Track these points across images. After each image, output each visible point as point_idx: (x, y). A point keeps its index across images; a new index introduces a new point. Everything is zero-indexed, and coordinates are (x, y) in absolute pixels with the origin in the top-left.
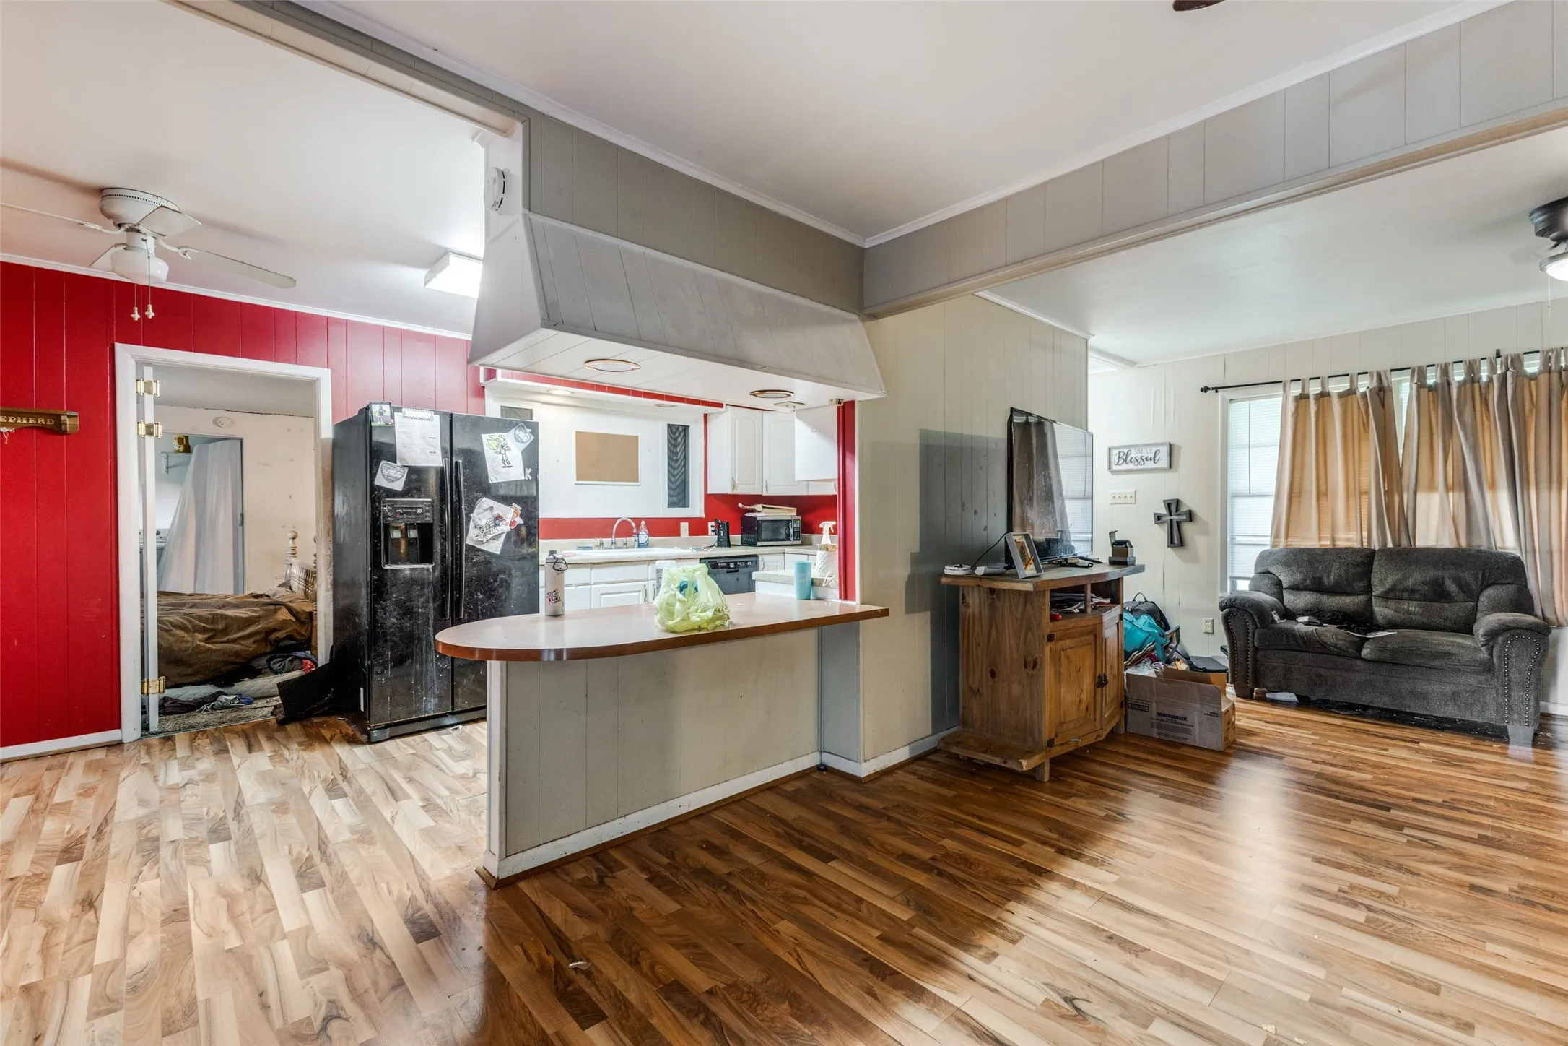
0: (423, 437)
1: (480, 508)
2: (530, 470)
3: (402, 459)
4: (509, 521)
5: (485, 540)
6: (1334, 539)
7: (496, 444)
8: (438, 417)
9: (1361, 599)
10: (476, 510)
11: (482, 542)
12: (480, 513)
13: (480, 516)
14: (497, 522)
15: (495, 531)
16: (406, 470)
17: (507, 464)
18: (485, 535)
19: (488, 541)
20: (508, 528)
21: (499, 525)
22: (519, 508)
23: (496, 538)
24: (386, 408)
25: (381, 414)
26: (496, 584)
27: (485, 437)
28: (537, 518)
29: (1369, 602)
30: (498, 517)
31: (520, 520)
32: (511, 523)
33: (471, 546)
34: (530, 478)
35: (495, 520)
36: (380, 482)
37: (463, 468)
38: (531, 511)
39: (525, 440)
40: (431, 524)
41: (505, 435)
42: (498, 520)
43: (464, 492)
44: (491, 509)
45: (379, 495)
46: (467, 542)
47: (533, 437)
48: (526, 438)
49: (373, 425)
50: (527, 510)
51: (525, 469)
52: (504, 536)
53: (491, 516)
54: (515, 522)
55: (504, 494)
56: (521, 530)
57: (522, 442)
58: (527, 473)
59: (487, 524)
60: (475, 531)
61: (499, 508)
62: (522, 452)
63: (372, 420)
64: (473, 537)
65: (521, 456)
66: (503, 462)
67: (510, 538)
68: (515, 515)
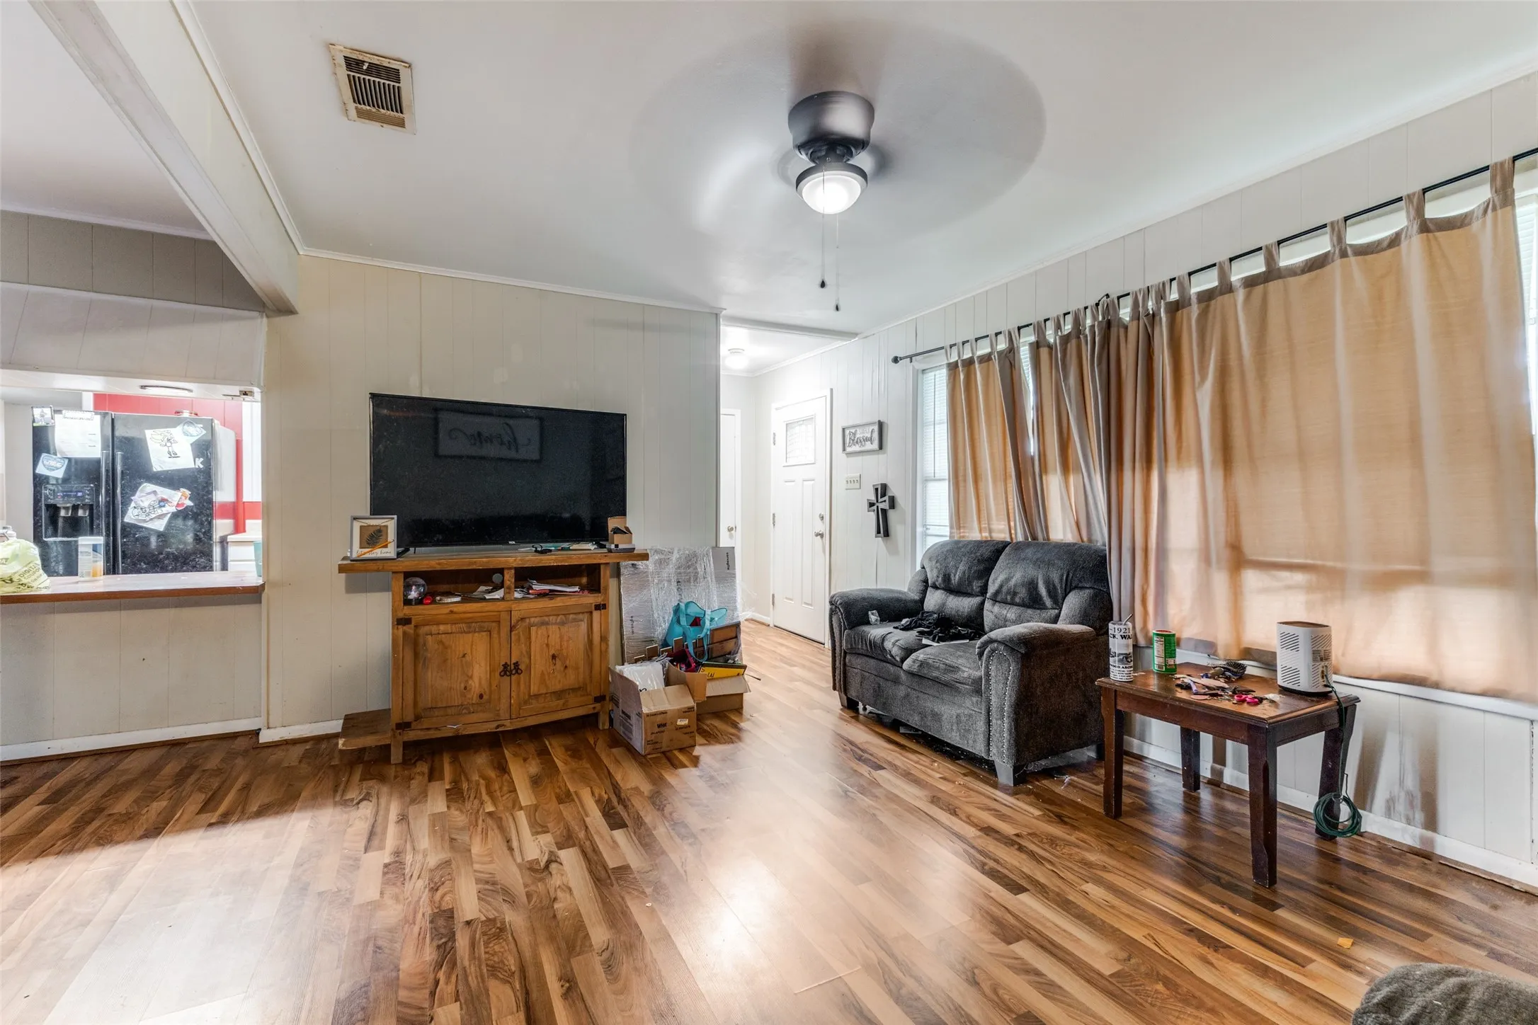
0: (84, 434)
1: (142, 491)
2: (202, 459)
3: (62, 452)
4: (175, 503)
5: (148, 519)
6: (990, 531)
7: (162, 437)
8: (98, 416)
9: (975, 601)
10: (138, 493)
11: (145, 521)
12: (142, 496)
13: (143, 499)
14: (162, 504)
15: (159, 512)
16: (67, 461)
17: (173, 455)
18: (148, 514)
19: (151, 519)
20: (174, 509)
21: (164, 506)
22: (188, 493)
23: (160, 517)
24: (47, 411)
25: (42, 416)
26: (161, 556)
27: (149, 433)
28: (210, 502)
29: (981, 606)
30: (163, 500)
31: (189, 503)
32: (178, 505)
33: (128, 523)
34: (201, 466)
35: (160, 502)
36: (41, 470)
37: (125, 458)
38: (204, 495)
39: (195, 433)
40: (92, 505)
41: (172, 430)
42: (163, 502)
43: (122, 479)
44: (155, 492)
45: (39, 482)
46: (126, 520)
47: (204, 432)
48: (197, 432)
49: (35, 425)
50: (198, 494)
51: (197, 459)
52: (169, 515)
53: (154, 499)
54: (183, 504)
55: (171, 480)
56: (192, 511)
57: (191, 436)
58: (199, 463)
59: (150, 506)
60: (136, 512)
61: (164, 492)
62: (191, 444)
63: (34, 421)
64: (131, 516)
65: (190, 448)
66: (169, 453)
67: (175, 516)
68: (183, 498)
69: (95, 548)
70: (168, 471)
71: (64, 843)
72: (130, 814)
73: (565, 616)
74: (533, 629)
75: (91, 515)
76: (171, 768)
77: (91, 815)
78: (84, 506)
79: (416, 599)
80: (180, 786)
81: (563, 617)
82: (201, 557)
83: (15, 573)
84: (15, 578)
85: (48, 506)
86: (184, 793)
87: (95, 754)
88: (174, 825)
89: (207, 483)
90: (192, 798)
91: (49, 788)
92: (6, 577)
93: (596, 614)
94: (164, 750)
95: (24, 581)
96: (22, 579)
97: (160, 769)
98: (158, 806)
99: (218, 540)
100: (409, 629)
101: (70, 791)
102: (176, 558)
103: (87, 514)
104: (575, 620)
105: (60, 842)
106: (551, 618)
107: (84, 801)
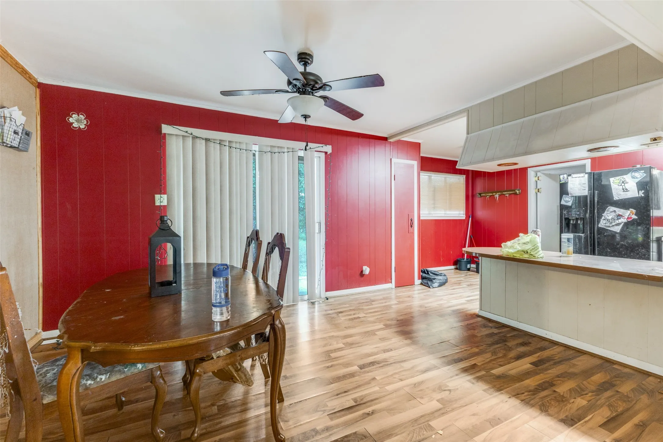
0: (580, 184)
1: (608, 211)
2: (643, 191)
3: (571, 194)
4: (626, 217)
5: (611, 225)
7: (619, 181)
8: (587, 175)
10: (606, 212)
11: (609, 227)
12: (608, 213)
13: (608, 215)
14: (619, 217)
15: (617, 222)
16: (573, 198)
17: (625, 190)
18: (611, 223)
19: (613, 226)
20: (625, 221)
21: (620, 219)
22: (634, 211)
23: (618, 225)
24: (565, 176)
25: (563, 178)
26: (618, 246)
27: (612, 180)
28: (649, 216)
30: (619, 215)
31: (634, 217)
32: (628, 218)
33: (601, 228)
34: (643, 195)
35: (617, 216)
36: (563, 203)
37: (599, 195)
38: (644, 212)
39: (639, 177)
40: (584, 218)
41: (625, 176)
42: (619, 216)
43: (598, 205)
44: (615, 211)
45: (562, 208)
46: (600, 226)
47: (645, 175)
48: (640, 175)
49: (561, 183)
50: (641, 212)
51: (640, 191)
52: (623, 224)
53: (615, 215)
54: (631, 218)
55: (624, 204)
56: (636, 221)
57: (637, 178)
58: (641, 194)
59: (612, 219)
60: (604, 222)
61: (620, 211)
62: (637, 183)
63: (560, 181)
64: (602, 224)
65: (636, 185)
66: (623, 189)
67: (626, 225)
68: (631, 214)
69: (569, 240)
70: (622, 200)
71: (528, 395)
72: (564, 397)
75: (583, 223)
76: (598, 378)
77: (547, 385)
78: (581, 219)
80: (598, 395)
82: (642, 249)
83: (528, 249)
84: (529, 251)
85: (566, 219)
86: (599, 402)
87: (565, 347)
88: (582, 425)
89: (646, 205)
90: (601, 409)
91: (538, 357)
92: (525, 250)
94: (599, 362)
95: (532, 253)
96: (531, 252)
97: (593, 374)
98: (581, 402)
99: (654, 239)
101: (545, 363)
102: (627, 248)
103: (582, 222)
105: (526, 394)
107: (549, 374)
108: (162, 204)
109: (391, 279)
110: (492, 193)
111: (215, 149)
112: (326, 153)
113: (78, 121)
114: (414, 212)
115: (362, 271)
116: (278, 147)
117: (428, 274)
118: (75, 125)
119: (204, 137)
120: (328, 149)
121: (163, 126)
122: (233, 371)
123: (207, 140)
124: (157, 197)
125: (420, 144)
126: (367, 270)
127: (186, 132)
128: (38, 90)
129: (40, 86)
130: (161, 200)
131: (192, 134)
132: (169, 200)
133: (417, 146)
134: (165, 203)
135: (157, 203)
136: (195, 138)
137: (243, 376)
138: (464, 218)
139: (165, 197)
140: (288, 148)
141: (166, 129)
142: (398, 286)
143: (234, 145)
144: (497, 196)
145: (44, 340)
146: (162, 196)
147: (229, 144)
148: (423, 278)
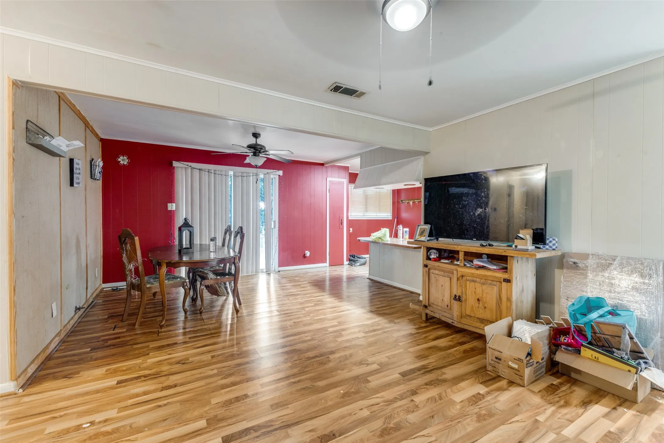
73: (485, 281)
74: (468, 282)
79: (434, 259)
81: (484, 280)
93: (504, 284)
100: (427, 269)
104: (491, 284)
106: (478, 279)
108: (172, 209)
109: (326, 261)
110: (409, 200)
111: (205, 175)
112: (279, 176)
113: (123, 160)
114: (343, 214)
115: (305, 254)
116: (246, 173)
117: (354, 257)
118: (122, 162)
119: (198, 167)
120: (281, 173)
121: (174, 162)
122: (217, 287)
123: (200, 170)
124: (169, 205)
125: (348, 167)
126: (308, 253)
127: (188, 165)
128: (101, 143)
129: (102, 140)
130: (172, 207)
131: (191, 166)
132: (177, 207)
133: (346, 168)
134: (174, 209)
135: (169, 209)
136: (193, 168)
137: (222, 290)
138: (391, 219)
139: (174, 205)
140: (252, 173)
141: (175, 164)
142: (331, 265)
143: (217, 172)
144: (411, 203)
145: (104, 288)
146: (172, 204)
147: (214, 172)
148: (350, 260)
